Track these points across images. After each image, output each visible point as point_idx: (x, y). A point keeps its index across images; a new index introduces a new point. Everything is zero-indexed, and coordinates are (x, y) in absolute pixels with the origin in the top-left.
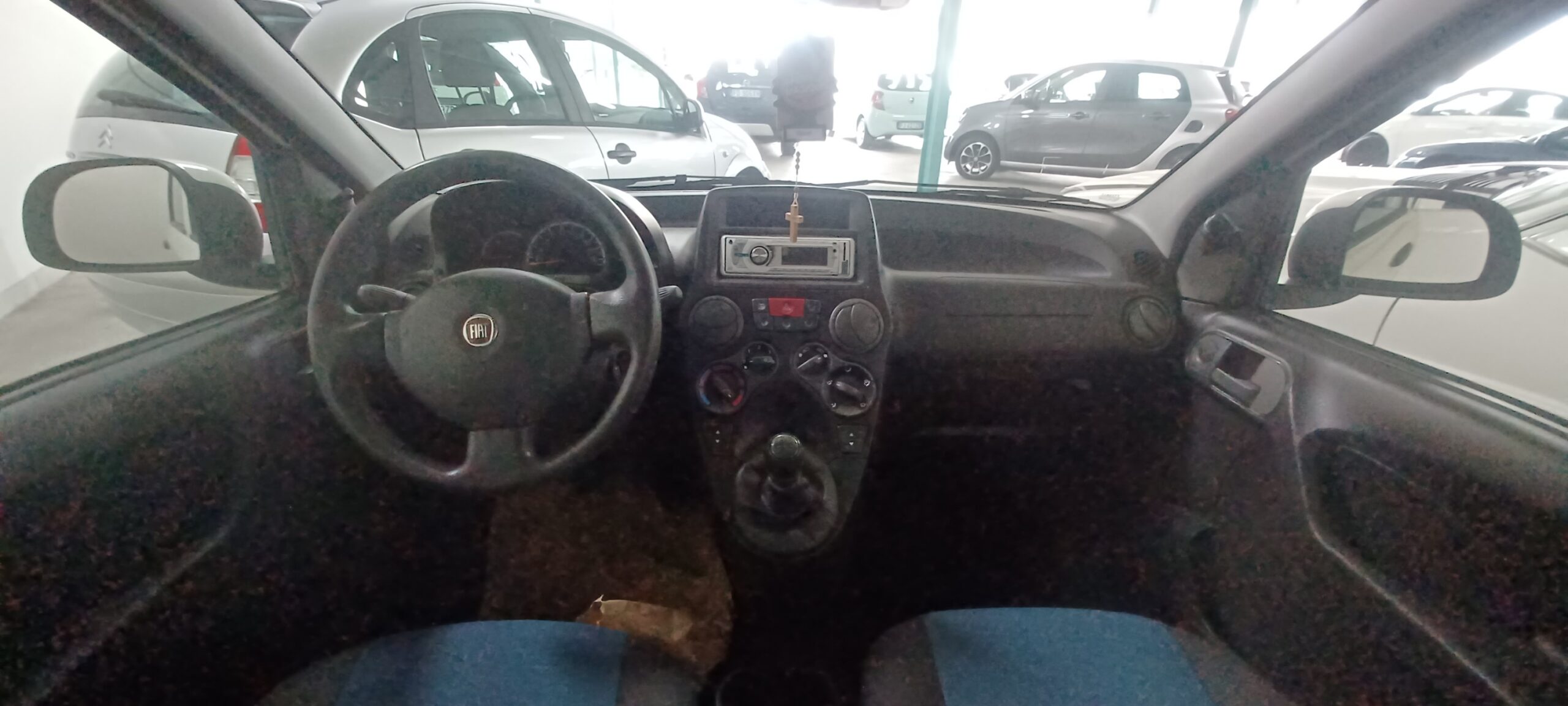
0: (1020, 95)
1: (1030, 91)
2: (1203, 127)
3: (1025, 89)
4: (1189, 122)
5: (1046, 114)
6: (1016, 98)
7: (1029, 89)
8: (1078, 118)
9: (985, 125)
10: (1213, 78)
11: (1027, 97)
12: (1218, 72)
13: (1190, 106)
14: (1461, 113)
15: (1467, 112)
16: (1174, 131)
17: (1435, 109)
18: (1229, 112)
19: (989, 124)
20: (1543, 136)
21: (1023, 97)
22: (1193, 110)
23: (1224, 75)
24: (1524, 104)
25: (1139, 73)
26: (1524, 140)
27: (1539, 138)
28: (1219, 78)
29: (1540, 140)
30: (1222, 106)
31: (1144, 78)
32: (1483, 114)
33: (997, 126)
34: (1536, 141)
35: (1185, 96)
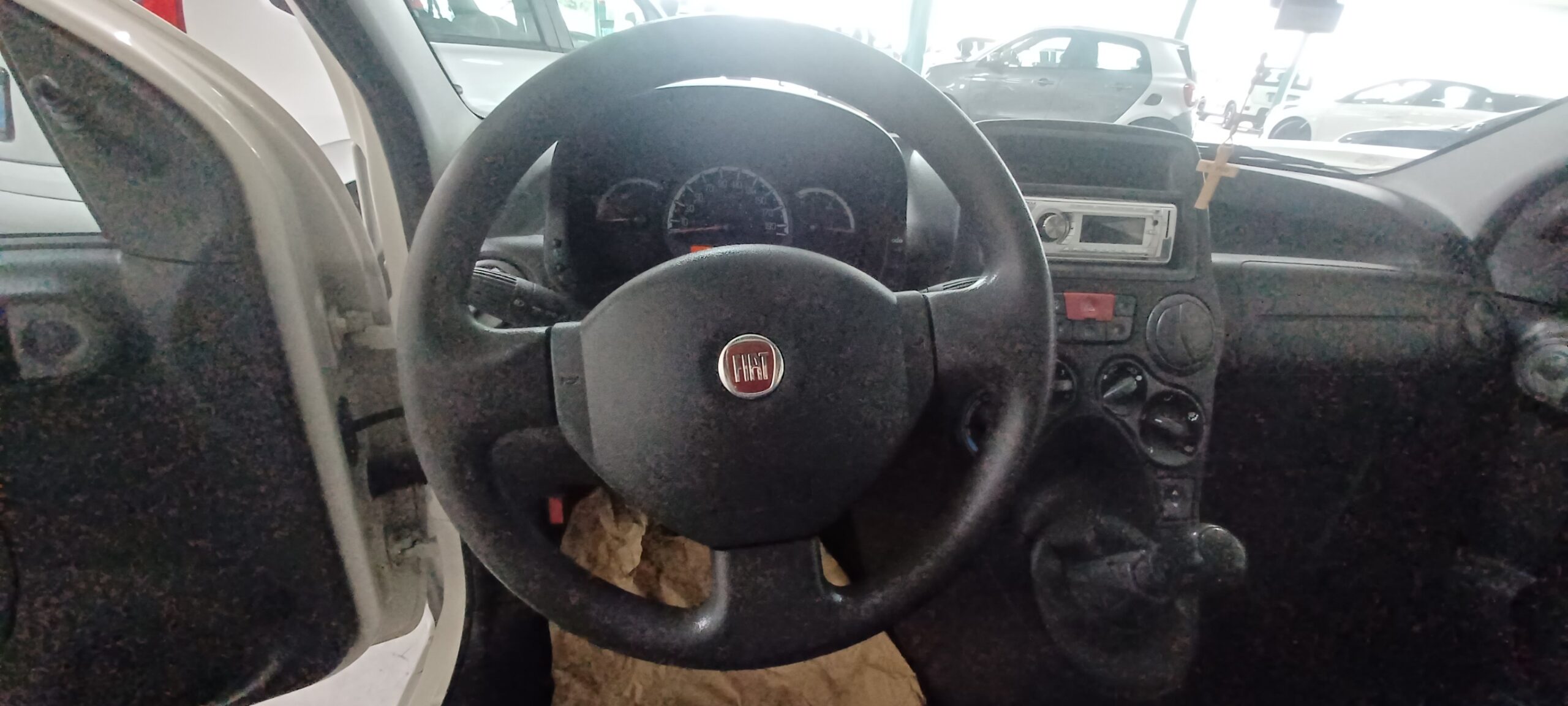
0: (986, 58)
1: (995, 53)
2: (1162, 101)
3: (990, 51)
4: (1149, 95)
5: (1005, 79)
6: (981, 61)
7: (995, 51)
8: (1042, 84)
9: (947, 87)
10: (1172, 50)
11: (993, 60)
12: (1179, 46)
13: (1151, 78)
14: (1380, 101)
15: (1384, 101)
16: (1134, 103)
17: (1357, 98)
18: (1186, 86)
19: (953, 85)
20: (1478, 126)
21: (988, 60)
22: (1153, 83)
23: (1183, 49)
24: (1441, 95)
25: (1099, 41)
26: (1455, 129)
27: (1473, 127)
28: (1179, 51)
29: (1474, 130)
30: (1181, 81)
31: (1103, 47)
32: (1401, 103)
33: (962, 86)
34: (1469, 130)
35: (1145, 66)
